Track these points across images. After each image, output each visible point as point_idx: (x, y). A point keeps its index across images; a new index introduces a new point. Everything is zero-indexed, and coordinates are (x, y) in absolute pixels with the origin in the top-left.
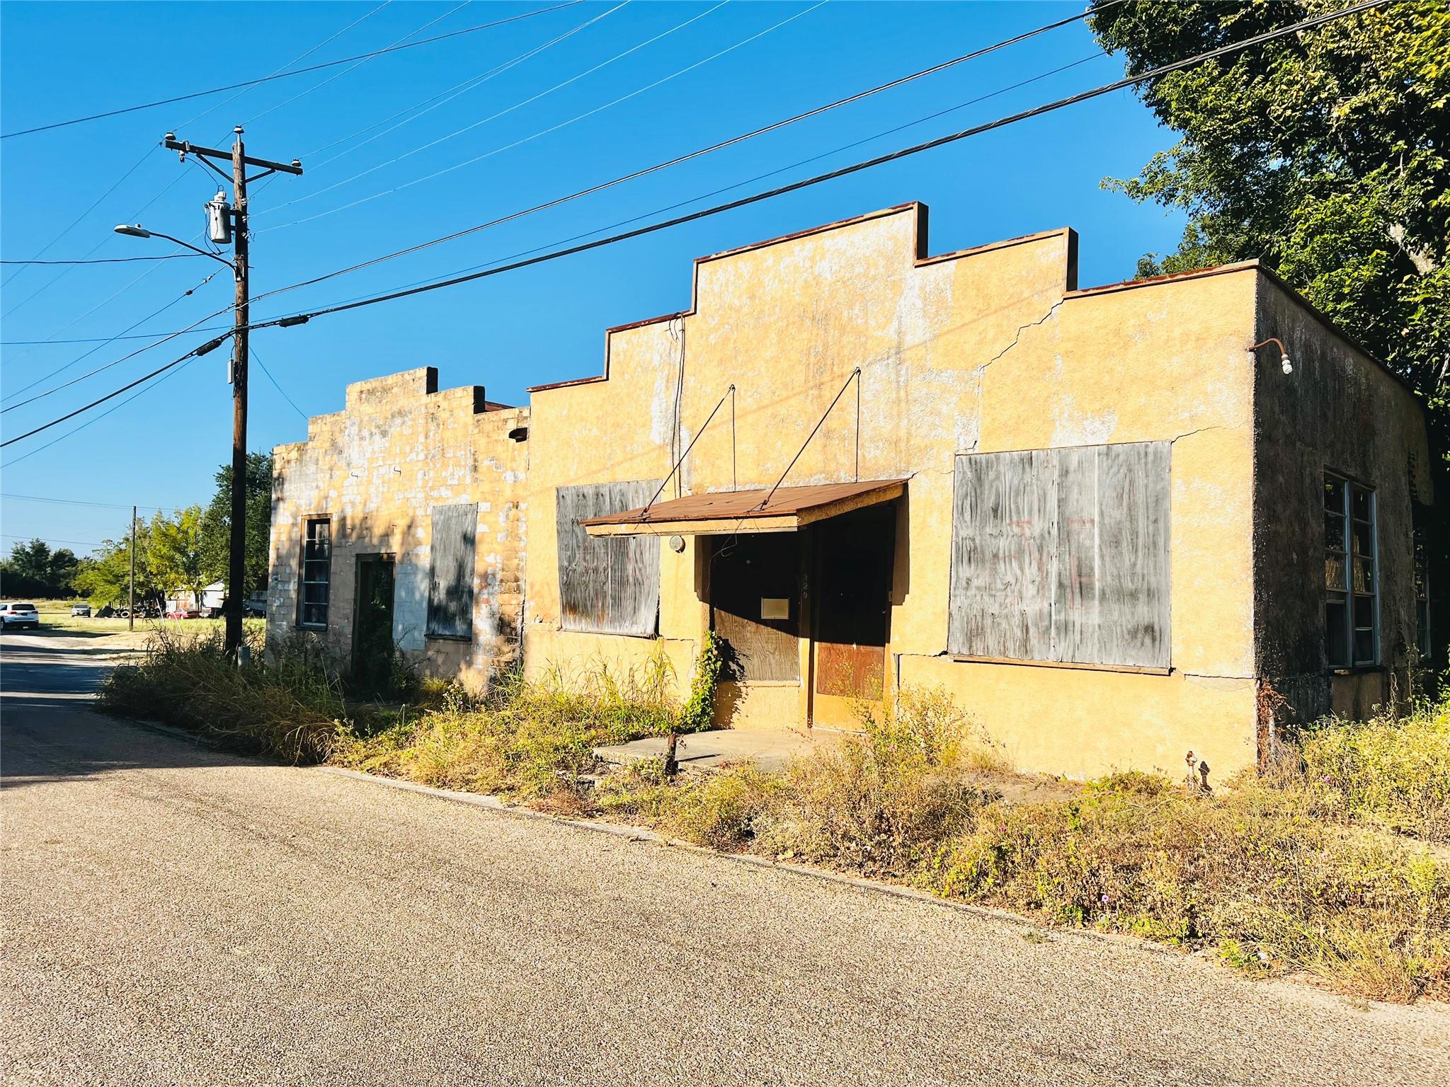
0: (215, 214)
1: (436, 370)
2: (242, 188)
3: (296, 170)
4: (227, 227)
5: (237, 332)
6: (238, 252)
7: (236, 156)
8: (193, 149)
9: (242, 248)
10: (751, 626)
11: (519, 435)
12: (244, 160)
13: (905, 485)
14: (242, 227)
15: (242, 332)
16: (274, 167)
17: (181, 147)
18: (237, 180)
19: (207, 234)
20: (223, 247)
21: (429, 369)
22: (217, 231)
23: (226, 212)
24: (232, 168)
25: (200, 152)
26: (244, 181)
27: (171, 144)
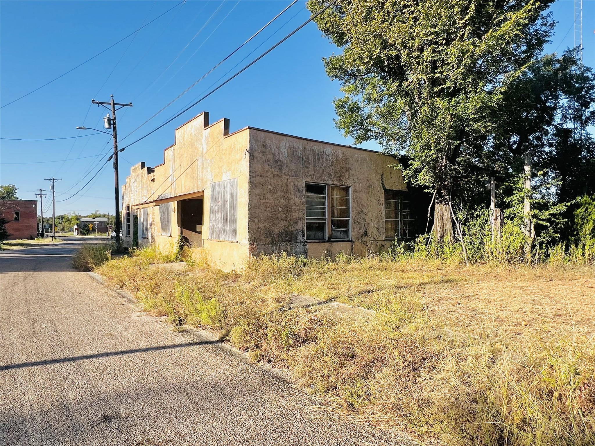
0: (106, 121)
1: (144, 163)
2: (114, 112)
3: (130, 105)
4: (110, 124)
5: (115, 153)
6: (114, 131)
7: (112, 103)
8: (100, 103)
9: (115, 129)
10: (194, 233)
11: (153, 180)
12: (114, 104)
13: (203, 192)
14: (114, 124)
15: (116, 154)
16: (124, 105)
17: (96, 103)
18: (113, 110)
19: (104, 127)
20: (109, 130)
21: (142, 163)
22: (107, 125)
23: (109, 120)
24: (111, 107)
25: (102, 103)
26: (114, 111)
27: (94, 102)
